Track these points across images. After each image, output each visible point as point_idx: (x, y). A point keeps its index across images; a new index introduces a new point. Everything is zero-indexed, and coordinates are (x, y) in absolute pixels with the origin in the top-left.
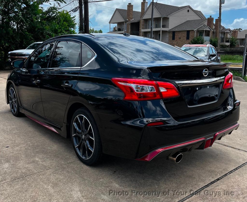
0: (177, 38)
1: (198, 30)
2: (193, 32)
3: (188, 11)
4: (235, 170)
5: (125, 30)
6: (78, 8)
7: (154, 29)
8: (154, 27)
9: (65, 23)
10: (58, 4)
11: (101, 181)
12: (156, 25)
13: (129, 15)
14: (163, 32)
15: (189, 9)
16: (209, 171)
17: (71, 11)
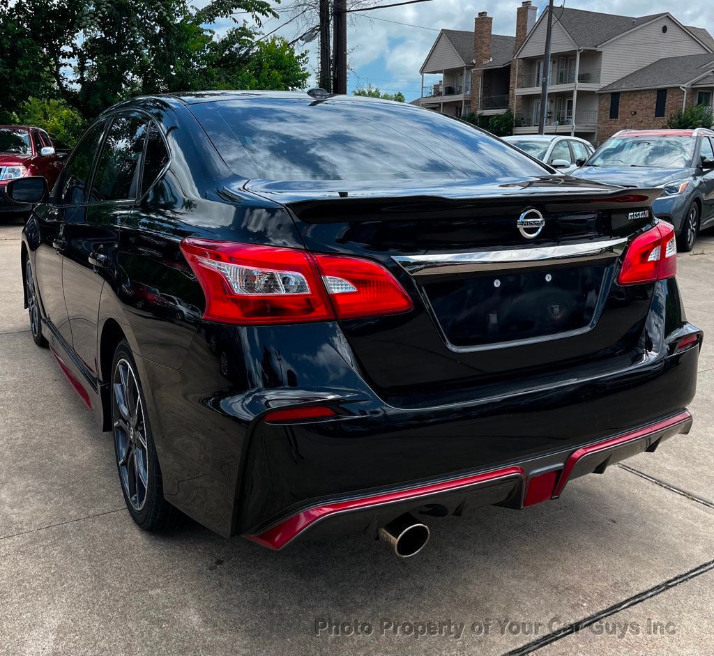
0: (624, 112)
1: (695, 87)
2: (675, 93)
3: (665, 29)
4: (658, 589)
5: (466, 92)
6: (317, 30)
7: (553, 88)
8: (555, 81)
9: (275, 72)
10: (254, 19)
11: (151, 597)
12: (562, 74)
13: (479, 48)
14: (581, 94)
15: (666, 22)
16: (556, 587)
17: (297, 40)
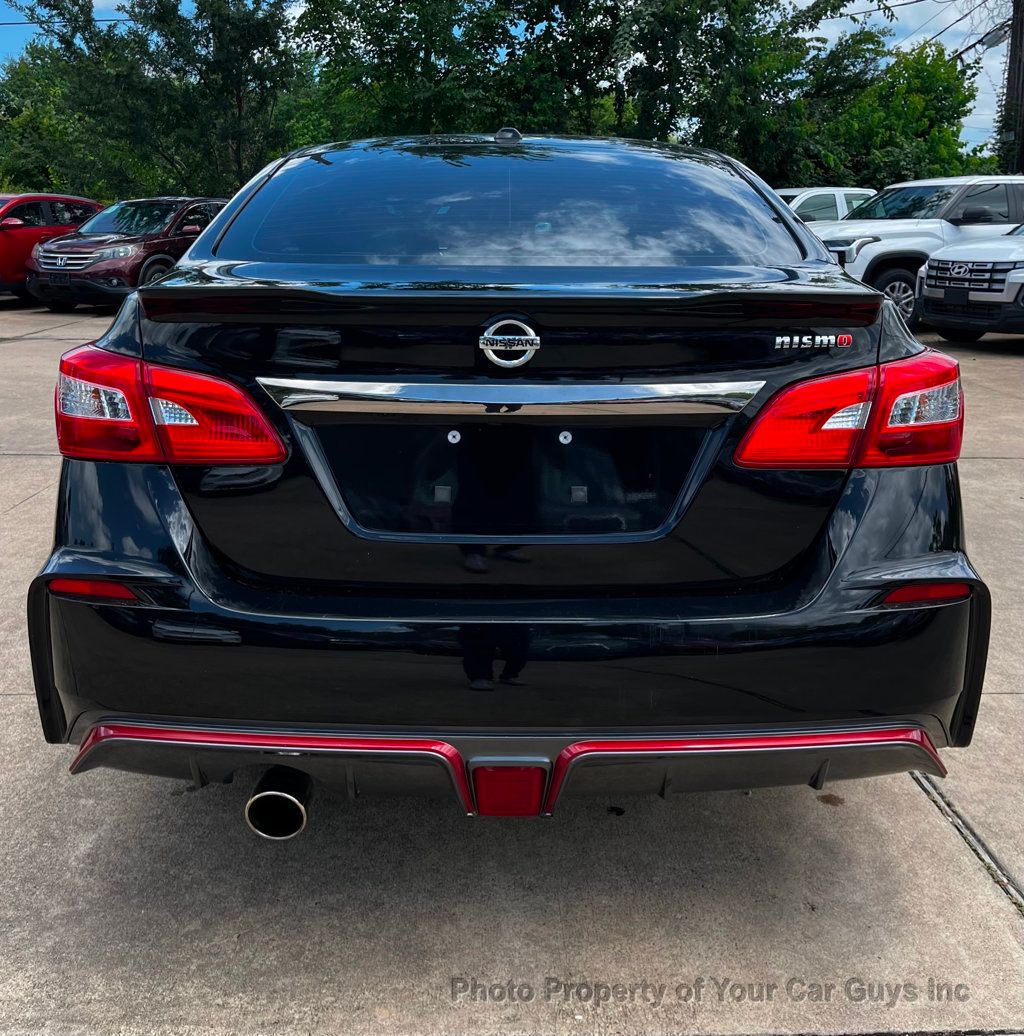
6: (1008, 25)
17: (974, 45)
